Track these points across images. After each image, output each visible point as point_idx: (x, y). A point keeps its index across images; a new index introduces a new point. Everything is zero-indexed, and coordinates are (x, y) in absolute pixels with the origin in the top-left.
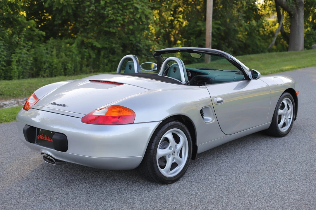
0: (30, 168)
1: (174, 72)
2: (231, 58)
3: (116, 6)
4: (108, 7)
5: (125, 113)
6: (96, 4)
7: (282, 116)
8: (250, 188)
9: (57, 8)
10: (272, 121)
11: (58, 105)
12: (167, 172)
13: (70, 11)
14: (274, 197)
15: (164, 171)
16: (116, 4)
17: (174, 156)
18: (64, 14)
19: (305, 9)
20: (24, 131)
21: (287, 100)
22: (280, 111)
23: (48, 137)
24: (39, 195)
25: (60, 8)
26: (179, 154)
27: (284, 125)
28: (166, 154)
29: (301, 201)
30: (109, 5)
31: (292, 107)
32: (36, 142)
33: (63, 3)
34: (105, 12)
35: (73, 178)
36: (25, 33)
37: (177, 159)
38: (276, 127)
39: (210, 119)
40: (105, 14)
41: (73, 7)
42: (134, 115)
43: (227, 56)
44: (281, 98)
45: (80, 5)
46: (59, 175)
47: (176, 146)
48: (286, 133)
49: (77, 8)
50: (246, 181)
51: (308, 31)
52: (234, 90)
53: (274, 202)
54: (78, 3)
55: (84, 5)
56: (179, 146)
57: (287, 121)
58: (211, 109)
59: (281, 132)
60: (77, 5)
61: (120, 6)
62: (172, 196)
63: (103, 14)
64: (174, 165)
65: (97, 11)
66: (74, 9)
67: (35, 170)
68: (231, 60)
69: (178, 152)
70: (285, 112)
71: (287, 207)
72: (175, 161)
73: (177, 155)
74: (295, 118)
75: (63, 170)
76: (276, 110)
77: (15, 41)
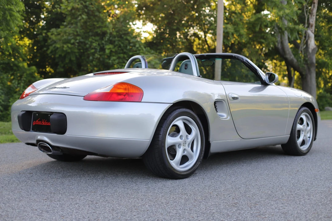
0: (22, 168)
1: (186, 69)
2: (246, 61)
3: (122, 55)
4: (113, 56)
5: (132, 91)
6: (101, 53)
7: (301, 132)
8: (271, 183)
9: (60, 56)
10: (290, 135)
11: (58, 88)
12: (177, 164)
13: (73, 58)
14: (298, 189)
15: (173, 162)
16: (122, 53)
17: (185, 148)
18: (67, 61)
19: (317, 70)
20: (19, 117)
21: (306, 116)
22: (299, 127)
23: (45, 121)
24: (31, 182)
25: (63, 55)
26: (190, 146)
27: (303, 143)
28: (177, 143)
29: (329, 192)
30: (114, 54)
31: (311, 124)
32: (31, 130)
33: (66, 50)
34: (110, 61)
35: (71, 174)
36: (25, 79)
37: (188, 152)
38: (295, 143)
39: (225, 115)
40: (109, 63)
41: (77, 54)
42: (142, 94)
43: (243, 59)
44: (299, 111)
45: (84, 52)
46: (55, 172)
47: (187, 136)
48: (305, 152)
49: (81, 56)
50: (265, 179)
51: (320, 93)
52: (249, 91)
53: (299, 192)
54: (82, 51)
55: (89, 52)
56: (191, 137)
57: (306, 138)
58: (225, 104)
59: (301, 150)
60: (81, 52)
61: (126, 56)
62: (183, 186)
63: (108, 63)
64: (185, 159)
65: (101, 59)
66: (78, 56)
67: (28, 169)
68: (247, 62)
69: (189, 144)
70: (304, 128)
71: (314, 195)
72: (185, 153)
73: (189, 147)
74: (314, 138)
75: (59, 169)
76: (295, 123)
77: (14, 86)
